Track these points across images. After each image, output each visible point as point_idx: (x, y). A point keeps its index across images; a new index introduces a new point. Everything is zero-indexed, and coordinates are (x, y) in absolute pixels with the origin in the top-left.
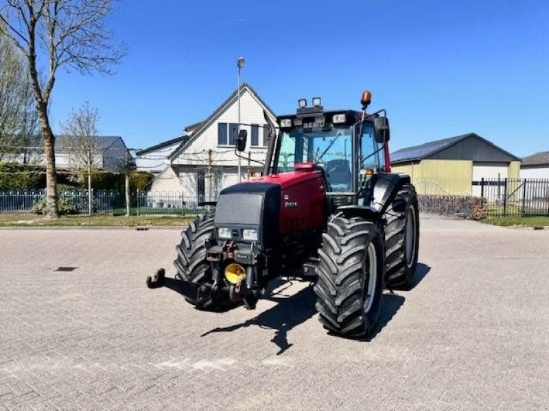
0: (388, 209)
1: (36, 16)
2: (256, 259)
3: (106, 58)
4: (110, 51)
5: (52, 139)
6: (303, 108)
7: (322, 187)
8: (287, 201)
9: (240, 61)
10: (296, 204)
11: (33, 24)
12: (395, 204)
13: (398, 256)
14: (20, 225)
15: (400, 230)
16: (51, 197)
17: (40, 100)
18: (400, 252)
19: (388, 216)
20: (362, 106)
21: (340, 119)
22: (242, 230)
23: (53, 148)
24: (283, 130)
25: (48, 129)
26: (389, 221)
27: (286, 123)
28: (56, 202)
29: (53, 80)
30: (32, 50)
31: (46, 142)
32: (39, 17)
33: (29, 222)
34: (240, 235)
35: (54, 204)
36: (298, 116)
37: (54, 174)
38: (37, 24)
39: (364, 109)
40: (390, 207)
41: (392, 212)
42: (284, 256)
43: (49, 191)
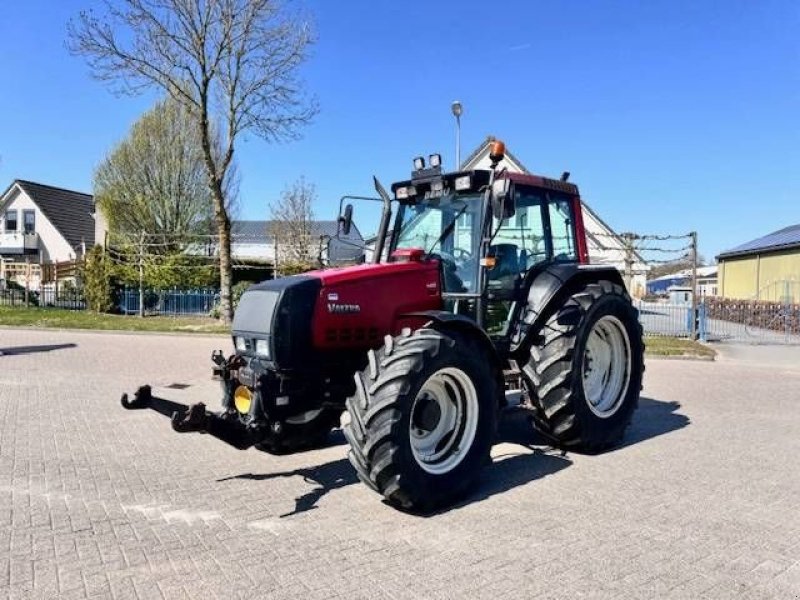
0: (550, 320)
1: (208, 74)
2: (258, 380)
3: (294, 118)
4: (298, 108)
5: (227, 224)
6: (420, 170)
7: (433, 285)
8: (332, 302)
9: (455, 107)
10: (357, 307)
11: (206, 84)
12: (563, 313)
13: (561, 396)
14: (185, 331)
15: (562, 354)
16: (225, 297)
17: (212, 176)
18: (563, 389)
19: (549, 330)
20: (490, 162)
21: (463, 183)
22: (255, 341)
23: (228, 235)
24: (403, 202)
25: (223, 213)
26: (549, 339)
27: (403, 193)
28: (231, 304)
29: (231, 151)
30: (205, 116)
31: (221, 229)
32: (211, 75)
33: (196, 328)
34: (252, 346)
35: (227, 306)
36: (413, 182)
37: (229, 268)
38: (212, 84)
39: (493, 167)
40: (554, 317)
41: (555, 325)
42: (328, 381)
43: (224, 291)
